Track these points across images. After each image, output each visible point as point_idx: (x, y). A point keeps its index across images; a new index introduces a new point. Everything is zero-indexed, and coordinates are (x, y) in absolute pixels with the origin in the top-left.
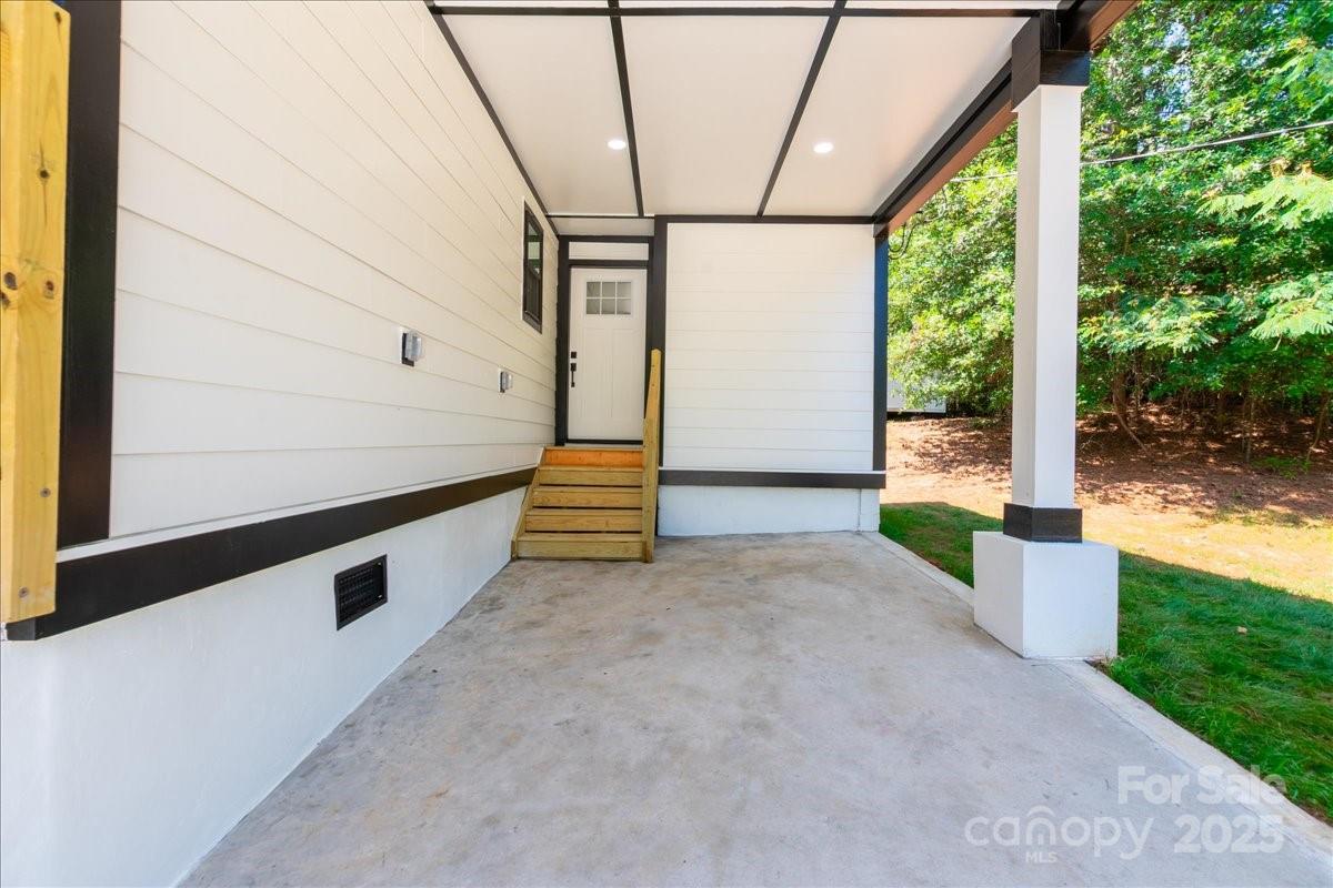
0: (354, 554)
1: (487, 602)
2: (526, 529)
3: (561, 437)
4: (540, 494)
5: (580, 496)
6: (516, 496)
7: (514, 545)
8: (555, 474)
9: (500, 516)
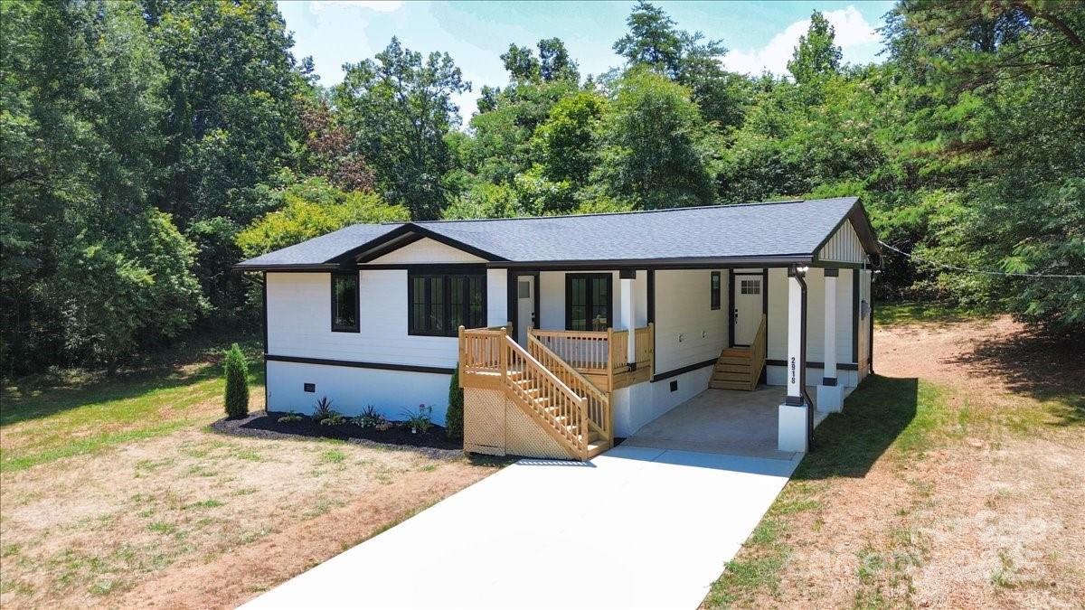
0: (672, 379)
1: (700, 396)
2: (713, 378)
3: (732, 343)
4: (719, 367)
5: (733, 368)
6: (711, 368)
7: (709, 383)
8: (726, 360)
9: (705, 374)
